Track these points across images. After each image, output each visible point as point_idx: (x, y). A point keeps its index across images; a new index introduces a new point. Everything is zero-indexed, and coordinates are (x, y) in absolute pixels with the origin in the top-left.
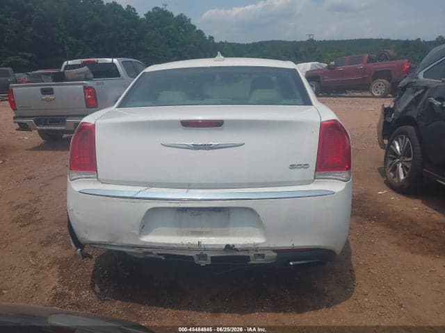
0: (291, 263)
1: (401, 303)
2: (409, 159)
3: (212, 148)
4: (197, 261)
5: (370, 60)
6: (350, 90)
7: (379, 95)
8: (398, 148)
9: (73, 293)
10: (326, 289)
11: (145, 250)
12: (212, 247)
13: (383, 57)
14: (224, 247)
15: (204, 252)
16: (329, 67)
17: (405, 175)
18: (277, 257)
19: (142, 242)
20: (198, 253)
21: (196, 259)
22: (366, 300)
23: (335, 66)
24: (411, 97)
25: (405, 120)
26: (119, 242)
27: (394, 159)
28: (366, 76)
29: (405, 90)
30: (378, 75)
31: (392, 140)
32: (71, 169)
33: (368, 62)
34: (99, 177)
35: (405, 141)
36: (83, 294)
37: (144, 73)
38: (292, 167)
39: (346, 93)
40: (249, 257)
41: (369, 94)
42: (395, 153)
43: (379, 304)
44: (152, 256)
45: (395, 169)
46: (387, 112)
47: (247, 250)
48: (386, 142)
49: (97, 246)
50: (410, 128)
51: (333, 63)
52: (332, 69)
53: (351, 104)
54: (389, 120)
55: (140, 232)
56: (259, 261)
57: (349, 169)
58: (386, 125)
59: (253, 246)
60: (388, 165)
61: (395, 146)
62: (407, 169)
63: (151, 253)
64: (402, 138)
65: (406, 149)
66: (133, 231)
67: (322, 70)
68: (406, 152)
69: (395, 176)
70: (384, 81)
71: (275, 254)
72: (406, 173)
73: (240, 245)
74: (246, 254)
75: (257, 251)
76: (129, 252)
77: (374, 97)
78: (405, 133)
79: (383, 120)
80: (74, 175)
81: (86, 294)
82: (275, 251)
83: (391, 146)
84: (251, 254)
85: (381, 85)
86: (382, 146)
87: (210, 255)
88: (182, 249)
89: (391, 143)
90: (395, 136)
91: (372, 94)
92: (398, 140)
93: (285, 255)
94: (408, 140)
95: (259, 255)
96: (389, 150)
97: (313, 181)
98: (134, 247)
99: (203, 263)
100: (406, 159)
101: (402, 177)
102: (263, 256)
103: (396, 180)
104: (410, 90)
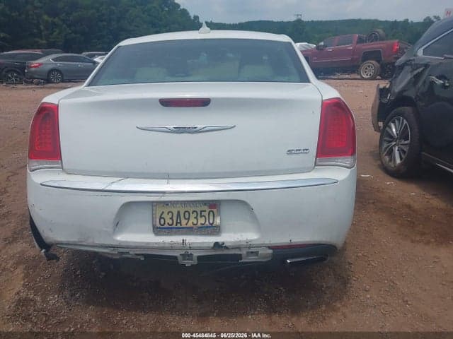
0: (288, 261)
1: (406, 299)
2: (406, 142)
3: (196, 132)
4: (181, 261)
5: (360, 41)
6: (338, 72)
7: (368, 77)
8: (394, 130)
9: (39, 299)
10: (325, 286)
11: (121, 250)
12: (199, 245)
13: (373, 37)
14: (212, 245)
15: (190, 252)
16: (318, 48)
17: (401, 159)
18: (273, 254)
19: (117, 241)
20: (183, 252)
21: (180, 259)
22: (369, 296)
23: (325, 46)
24: (409, 77)
25: (402, 100)
26: (90, 241)
27: (391, 142)
28: (355, 57)
29: (402, 69)
30: (367, 56)
31: (388, 122)
32: (30, 158)
33: (357, 43)
34: (65, 166)
35: (403, 123)
36: (51, 300)
37: (119, 47)
38: (290, 152)
39: (334, 75)
40: (241, 255)
41: (359, 77)
42: (391, 136)
43: (383, 301)
44: (129, 256)
45: (390, 153)
46: (382, 92)
47: (239, 248)
48: (381, 124)
49: (65, 246)
50: (408, 109)
51: (322, 43)
52: (321, 49)
53: (341, 86)
54: (385, 101)
55: (114, 230)
56: (252, 259)
57: (353, 153)
58: (381, 106)
59: (245, 243)
60: (383, 148)
61: (391, 128)
62: (404, 152)
63: (128, 253)
64: (399, 120)
65: (403, 132)
66: (105, 229)
67: (310, 51)
68: (403, 135)
69: (391, 160)
70: (374, 62)
71: (271, 251)
72: (403, 156)
73: (230, 242)
74: (237, 252)
75: (249, 248)
76: (103, 253)
77: (363, 79)
78: (402, 114)
79: (378, 102)
80: (35, 164)
81: (53, 300)
82: (269, 248)
83: (387, 129)
84: (244, 252)
85: (371, 67)
86: (377, 128)
87: (196, 254)
88: (163, 249)
89: (387, 125)
90: (392, 117)
91: (361, 76)
92: (394, 122)
93: (281, 252)
94: (405, 122)
95: (252, 252)
96: (385, 133)
97: (314, 168)
98: (107, 247)
99: (188, 263)
100: (403, 142)
101: (398, 161)
102: (256, 253)
103: (392, 164)
104: (407, 68)
